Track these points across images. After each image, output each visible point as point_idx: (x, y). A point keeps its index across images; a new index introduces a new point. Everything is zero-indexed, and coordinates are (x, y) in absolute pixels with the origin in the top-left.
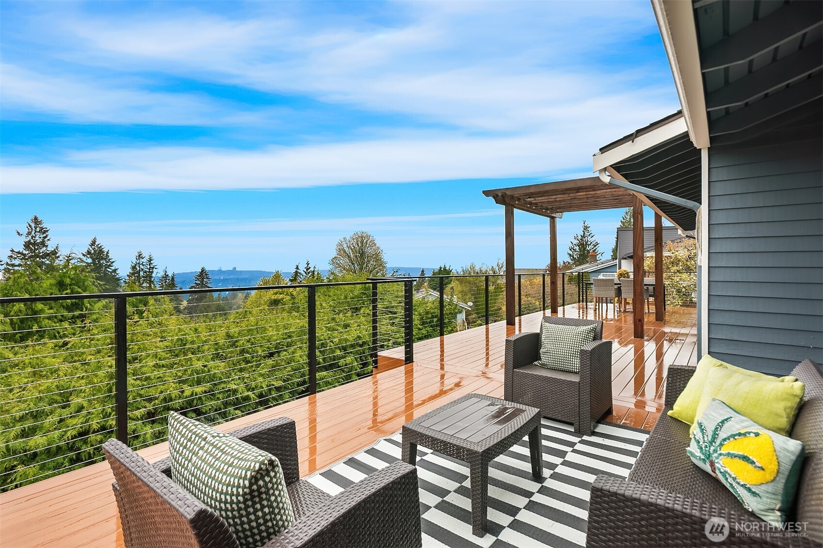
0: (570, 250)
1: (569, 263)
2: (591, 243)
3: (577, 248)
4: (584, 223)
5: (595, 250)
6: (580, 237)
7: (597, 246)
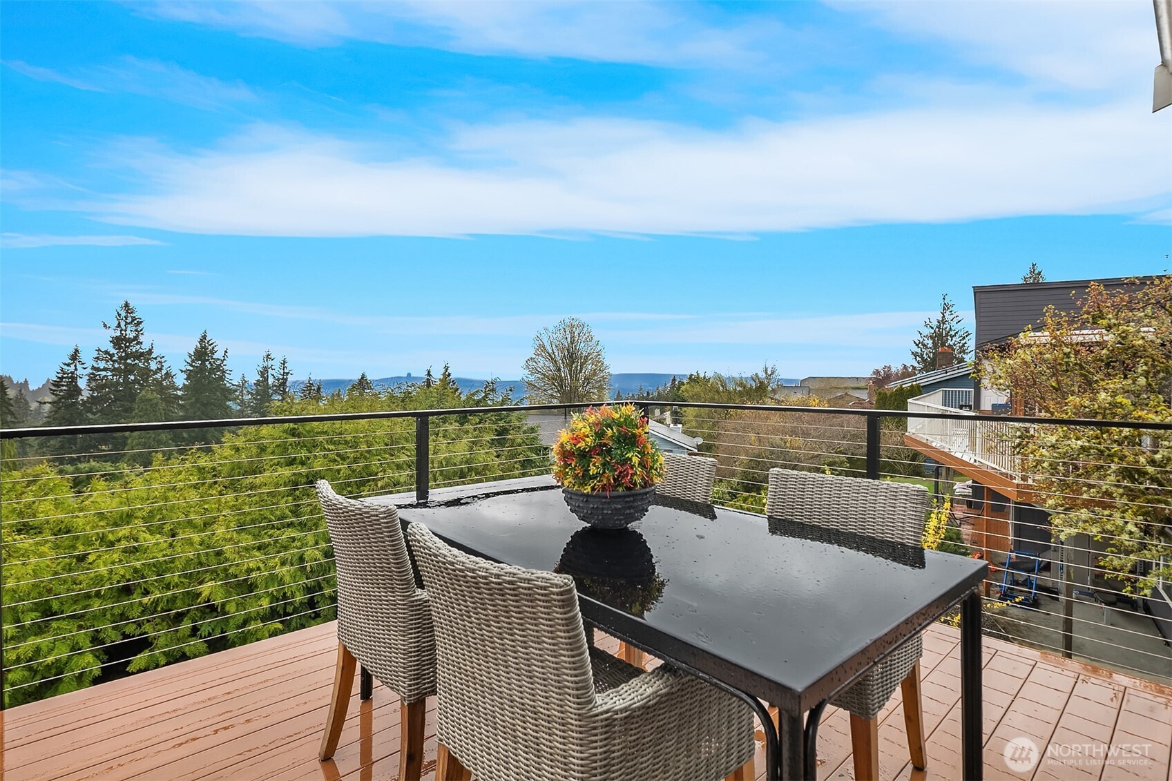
0: (917, 345)
1: (914, 368)
2: (957, 333)
3: (930, 343)
4: (944, 299)
5: (963, 345)
6: (935, 324)
7: (967, 339)
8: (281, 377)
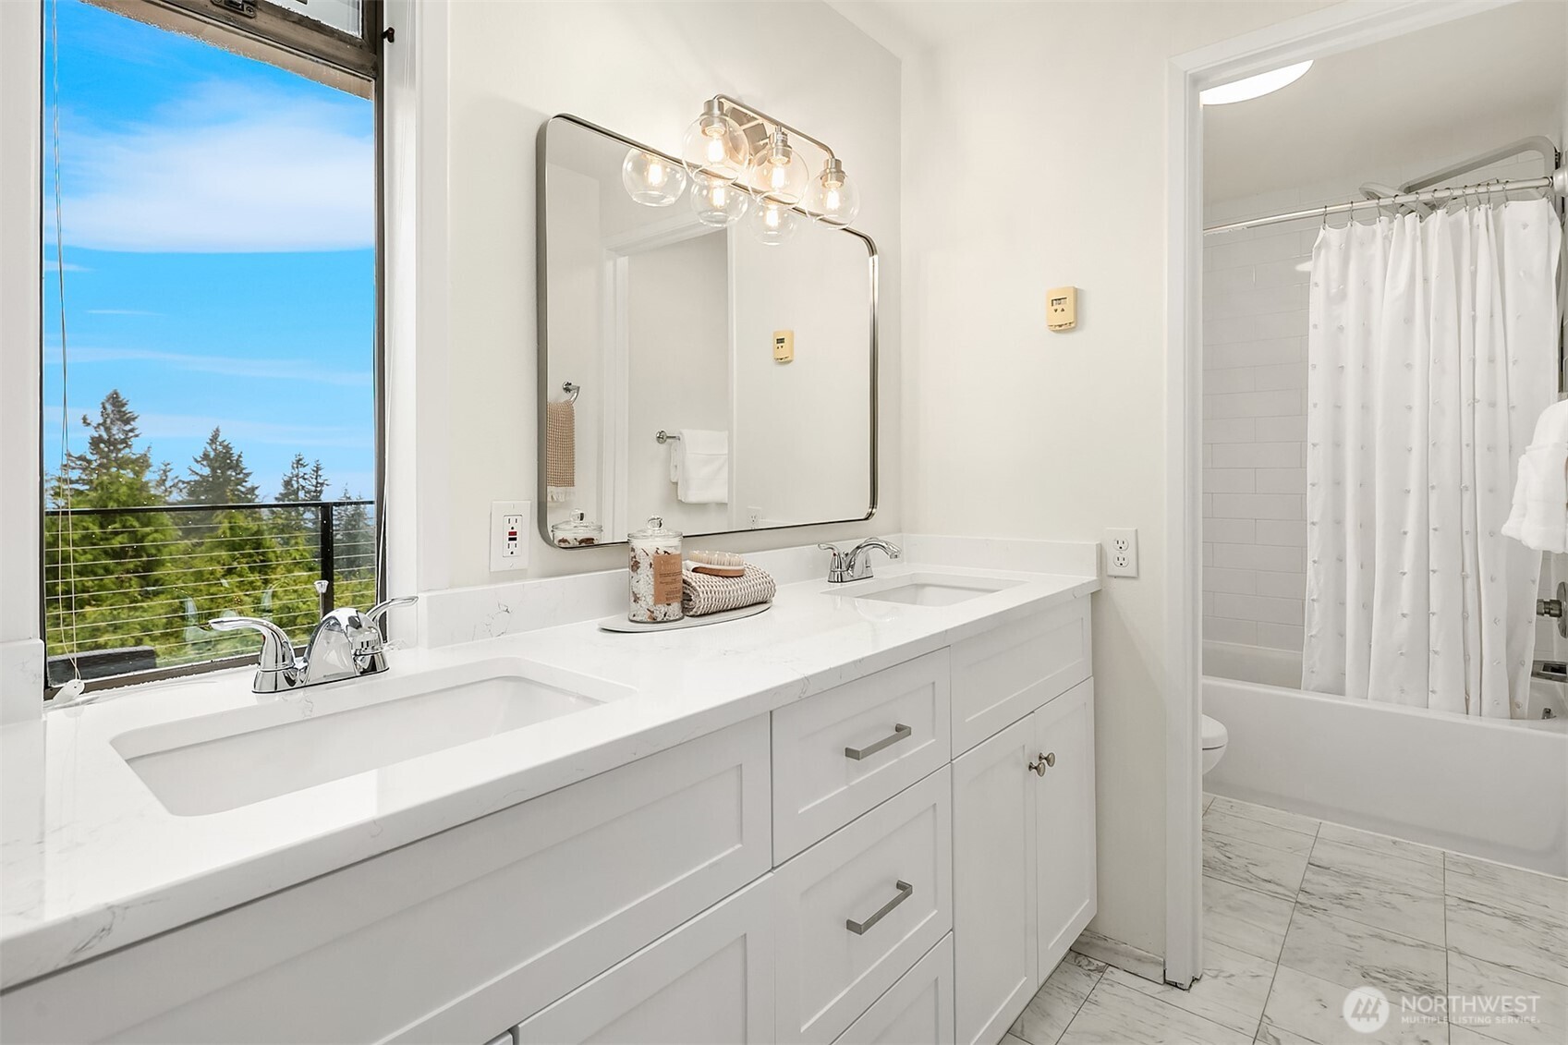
8: (313, 489)
